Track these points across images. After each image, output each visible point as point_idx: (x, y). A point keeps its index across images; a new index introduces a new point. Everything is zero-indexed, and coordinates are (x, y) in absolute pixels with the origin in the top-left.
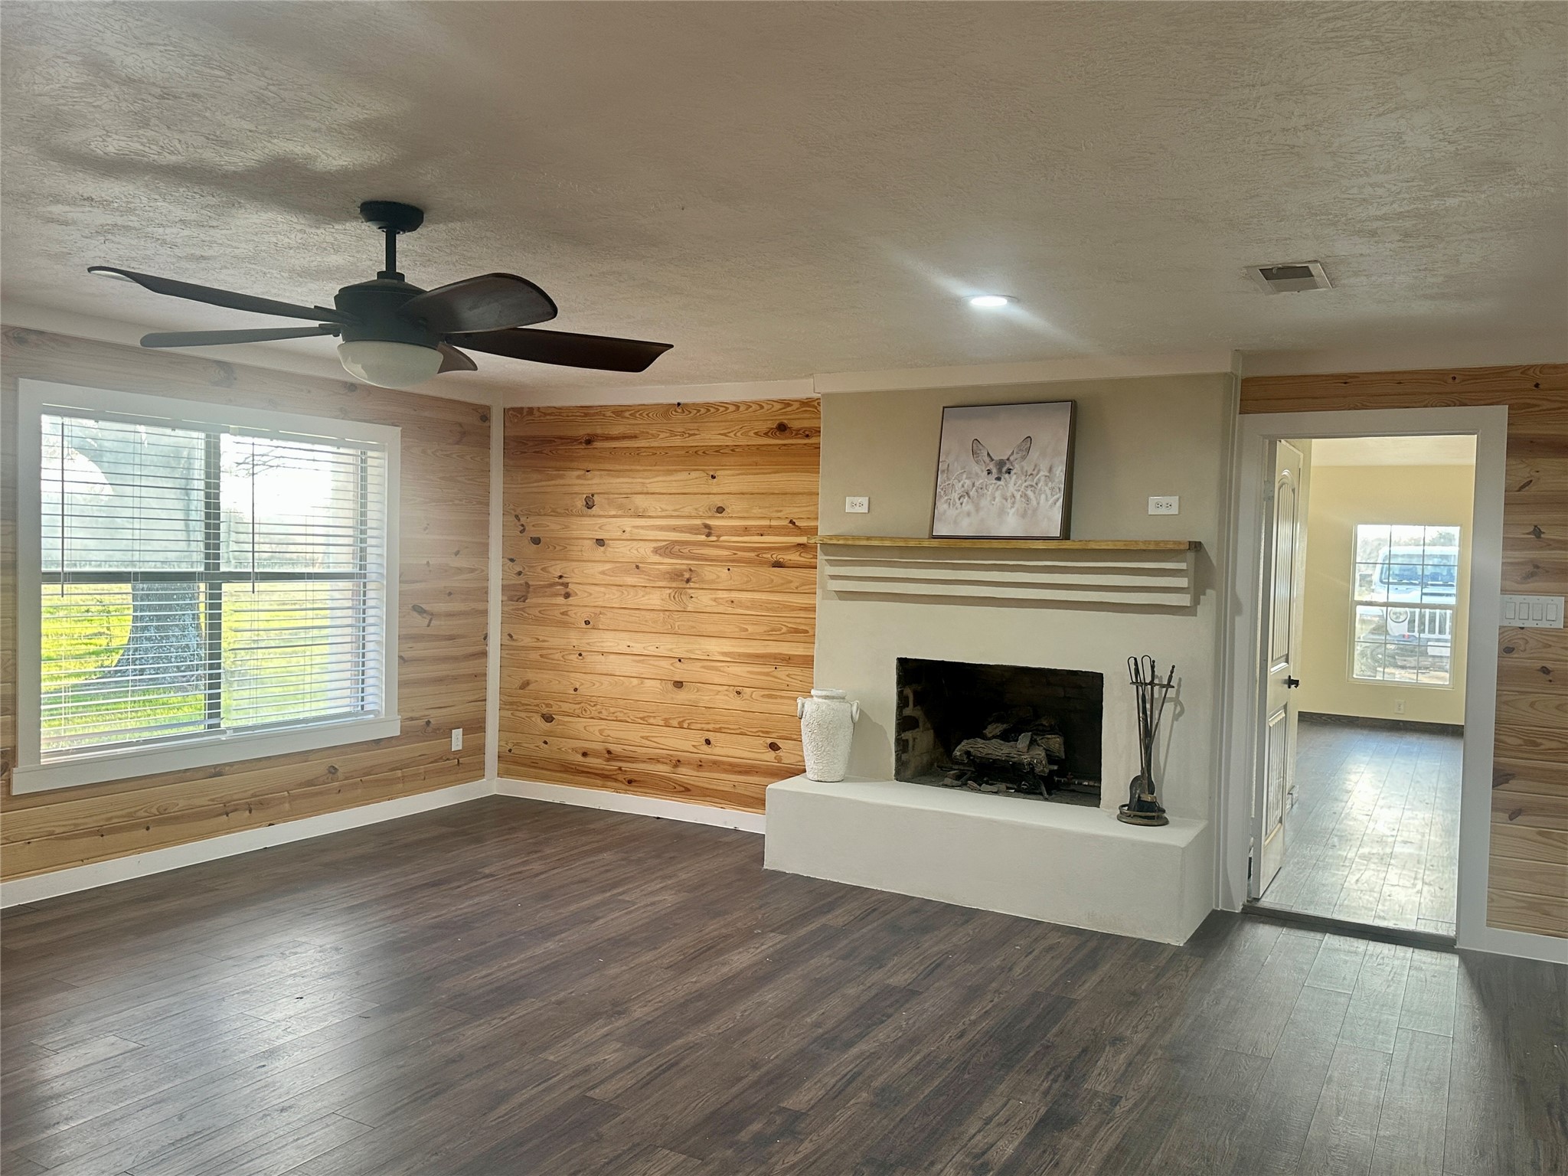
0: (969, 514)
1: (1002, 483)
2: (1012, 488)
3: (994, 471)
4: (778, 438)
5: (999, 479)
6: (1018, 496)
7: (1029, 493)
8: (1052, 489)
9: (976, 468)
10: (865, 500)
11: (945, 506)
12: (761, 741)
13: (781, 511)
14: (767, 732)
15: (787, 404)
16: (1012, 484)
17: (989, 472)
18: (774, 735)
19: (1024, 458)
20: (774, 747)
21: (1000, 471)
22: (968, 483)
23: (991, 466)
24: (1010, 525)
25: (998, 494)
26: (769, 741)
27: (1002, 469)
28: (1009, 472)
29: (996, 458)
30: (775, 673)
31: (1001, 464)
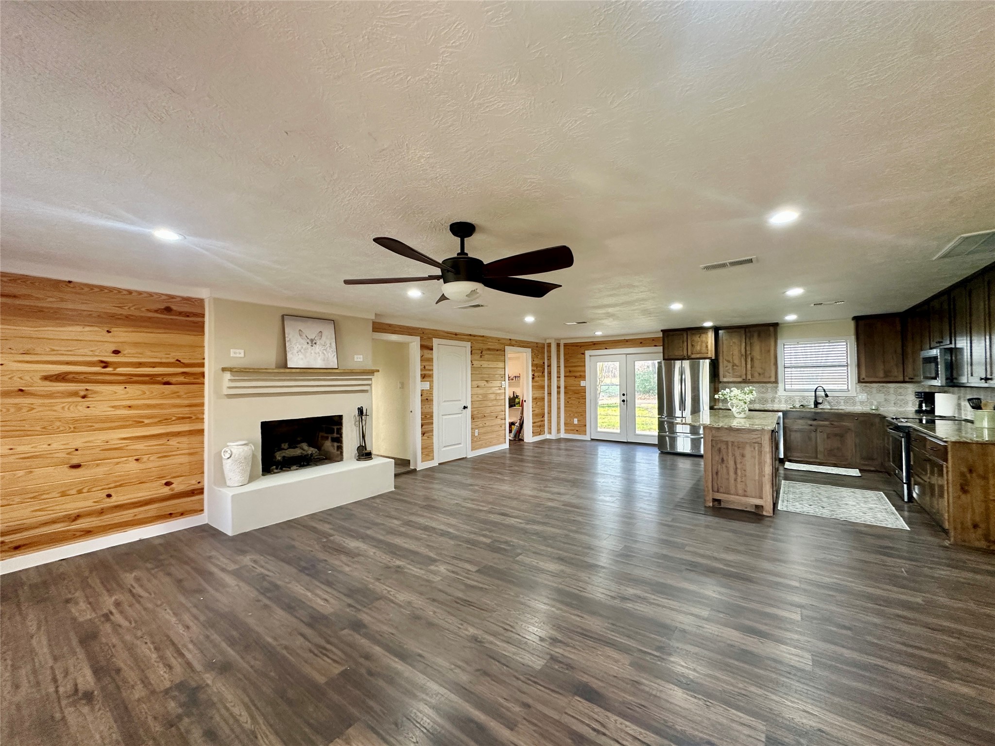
0: (302, 359)
1: (313, 347)
2: (317, 350)
3: (310, 343)
4: (166, 315)
5: (312, 346)
6: (321, 352)
7: (324, 352)
8: (332, 351)
9: (302, 341)
10: (242, 351)
11: (292, 356)
12: (158, 483)
13: (169, 354)
14: (162, 477)
15: (172, 297)
16: (317, 348)
17: (308, 343)
18: (167, 478)
19: (320, 339)
20: (168, 484)
21: (312, 343)
22: (300, 347)
23: (308, 341)
24: (319, 363)
25: (312, 352)
26: (164, 482)
27: (313, 342)
28: (315, 343)
29: (310, 338)
30: (168, 443)
31: (312, 340)
